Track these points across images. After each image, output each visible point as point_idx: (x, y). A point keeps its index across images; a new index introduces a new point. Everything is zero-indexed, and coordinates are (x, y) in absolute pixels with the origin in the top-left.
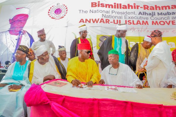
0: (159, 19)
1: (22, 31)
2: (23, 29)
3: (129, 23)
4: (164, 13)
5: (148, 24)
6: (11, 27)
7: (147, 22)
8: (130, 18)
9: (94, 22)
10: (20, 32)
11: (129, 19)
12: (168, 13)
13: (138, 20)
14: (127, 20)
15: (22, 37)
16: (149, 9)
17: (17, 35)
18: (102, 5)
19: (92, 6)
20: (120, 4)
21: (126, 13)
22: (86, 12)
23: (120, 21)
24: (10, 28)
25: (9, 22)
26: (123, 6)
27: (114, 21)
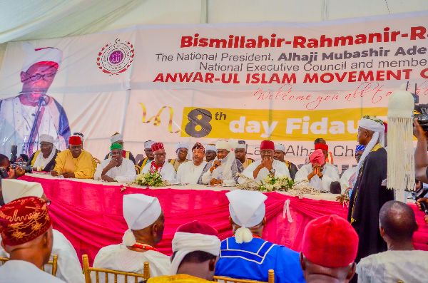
0: (323, 68)
1: (45, 97)
2: (47, 94)
3: (255, 80)
4: (336, 55)
5: (295, 82)
6: (25, 90)
7: (294, 76)
8: (259, 68)
9: (182, 80)
10: (41, 99)
11: (257, 72)
12: (347, 55)
13: (276, 72)
14: (252, 74)
15: (43, 109)
16: (305, 45)
17: (34, 105)
18: (204, 43)
19: (183, 46)
20: (243, 38)
21: (251, 58)
22: (169, 58)
23: (236, 75)
24: (21, 91)
25: (19, 78)
26: (248, 40)
27: (224, 75)
